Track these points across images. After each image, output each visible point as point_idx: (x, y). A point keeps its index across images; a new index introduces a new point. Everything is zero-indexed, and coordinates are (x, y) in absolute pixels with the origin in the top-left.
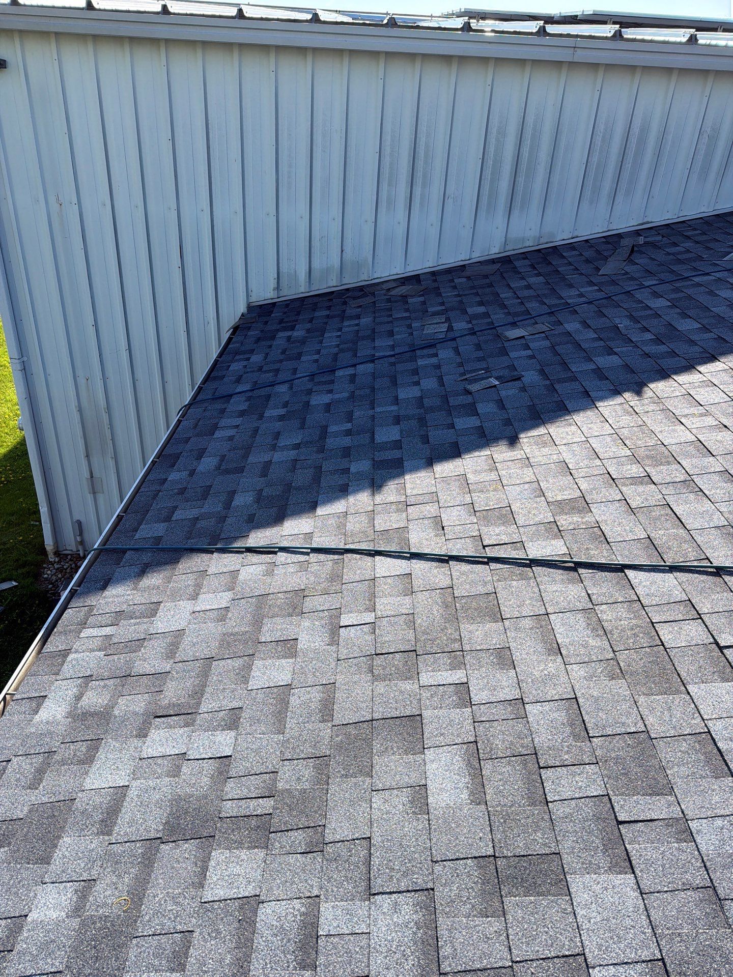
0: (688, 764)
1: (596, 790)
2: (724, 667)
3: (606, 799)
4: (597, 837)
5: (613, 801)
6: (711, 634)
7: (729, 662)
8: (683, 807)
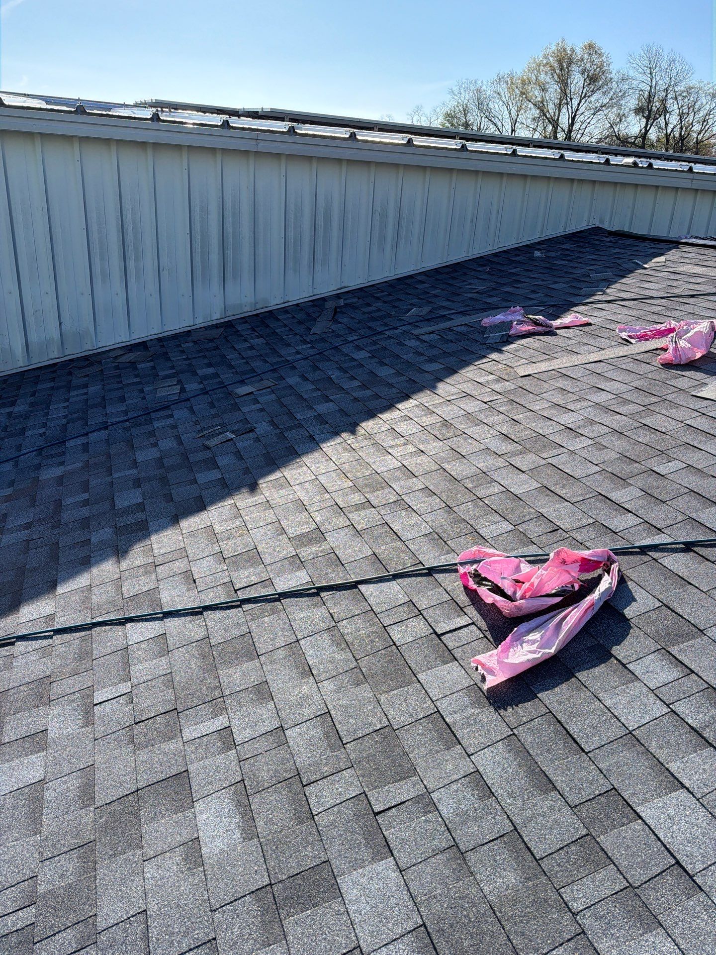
0: (425, 744)
1: (354, 791)
2: (443, 652)
3: (363, 797)
4: (359, 834)
5: (369, 796)
6: (431, 626)
7: (447, 647)
8: (425, 783)
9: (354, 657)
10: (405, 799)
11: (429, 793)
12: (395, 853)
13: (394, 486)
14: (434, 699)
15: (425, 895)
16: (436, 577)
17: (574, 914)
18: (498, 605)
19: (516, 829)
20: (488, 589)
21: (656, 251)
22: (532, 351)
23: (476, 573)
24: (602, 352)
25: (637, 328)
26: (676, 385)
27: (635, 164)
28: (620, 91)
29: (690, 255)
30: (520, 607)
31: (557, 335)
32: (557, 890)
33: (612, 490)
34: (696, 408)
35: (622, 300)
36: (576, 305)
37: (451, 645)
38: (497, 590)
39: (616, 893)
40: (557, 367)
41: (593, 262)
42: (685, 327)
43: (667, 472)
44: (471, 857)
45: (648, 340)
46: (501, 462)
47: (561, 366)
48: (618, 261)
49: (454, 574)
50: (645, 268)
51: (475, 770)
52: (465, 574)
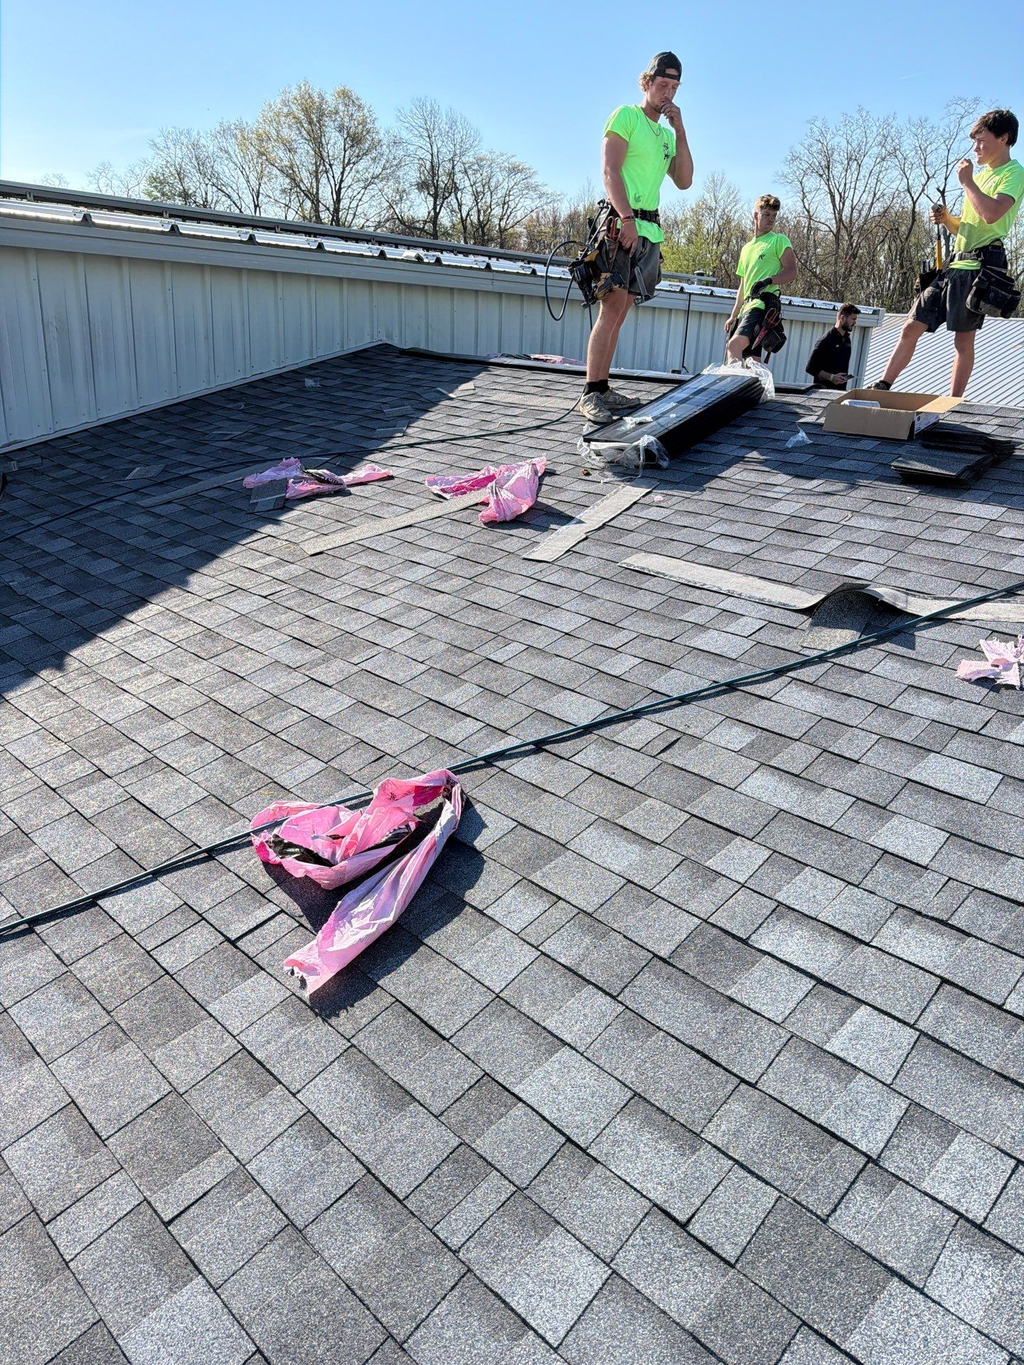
1: (128, 1203)
2: (242, 963)
3: (144, 1206)
4: (145, 1262)
5: (152, 1202)
6: (219, 932)
7: (247, 955)
8: (236, 1153)
9: (104, 1009)
10: (209, 1187)
11: (244, 1166)
12: (203, 1268)
13: (139, 739)
14: (235, 1034)
15: (255, 1309)
16: (221, 860)
17: (455, 1252)
18: (312, 876)
19: (369, 1171)
20: (296, 858)
21: (462, 374)
22: (321, 519)
23: (277, 840)
24: (411, 513)
25: (451, 478)
26: (504, 548)
27: (419, 259)
28: (394, 159)
29: (502, 380)
30: (343, 872)
31: (350, 494)
32: (431, 1230)
33: (445, 692)
34: (530, 573)
35: (428, 443)
36: (371, 452)
37: (252, 951)
38: (309, 856)
39: (503, 1205)
40: (357, 538)
41: (385, 393)
42: (506, 473)
43: (506, 658)
44: (314, 1232)
45: (465, 493)
46: (297, 678)
47: (362, 536)
48: (417, 390)
49: (247, 849)
50: (452, 399)
51: (306, 1110)
52: (262, 844)
